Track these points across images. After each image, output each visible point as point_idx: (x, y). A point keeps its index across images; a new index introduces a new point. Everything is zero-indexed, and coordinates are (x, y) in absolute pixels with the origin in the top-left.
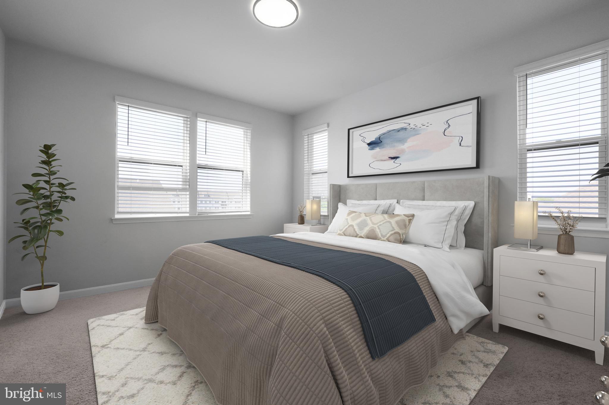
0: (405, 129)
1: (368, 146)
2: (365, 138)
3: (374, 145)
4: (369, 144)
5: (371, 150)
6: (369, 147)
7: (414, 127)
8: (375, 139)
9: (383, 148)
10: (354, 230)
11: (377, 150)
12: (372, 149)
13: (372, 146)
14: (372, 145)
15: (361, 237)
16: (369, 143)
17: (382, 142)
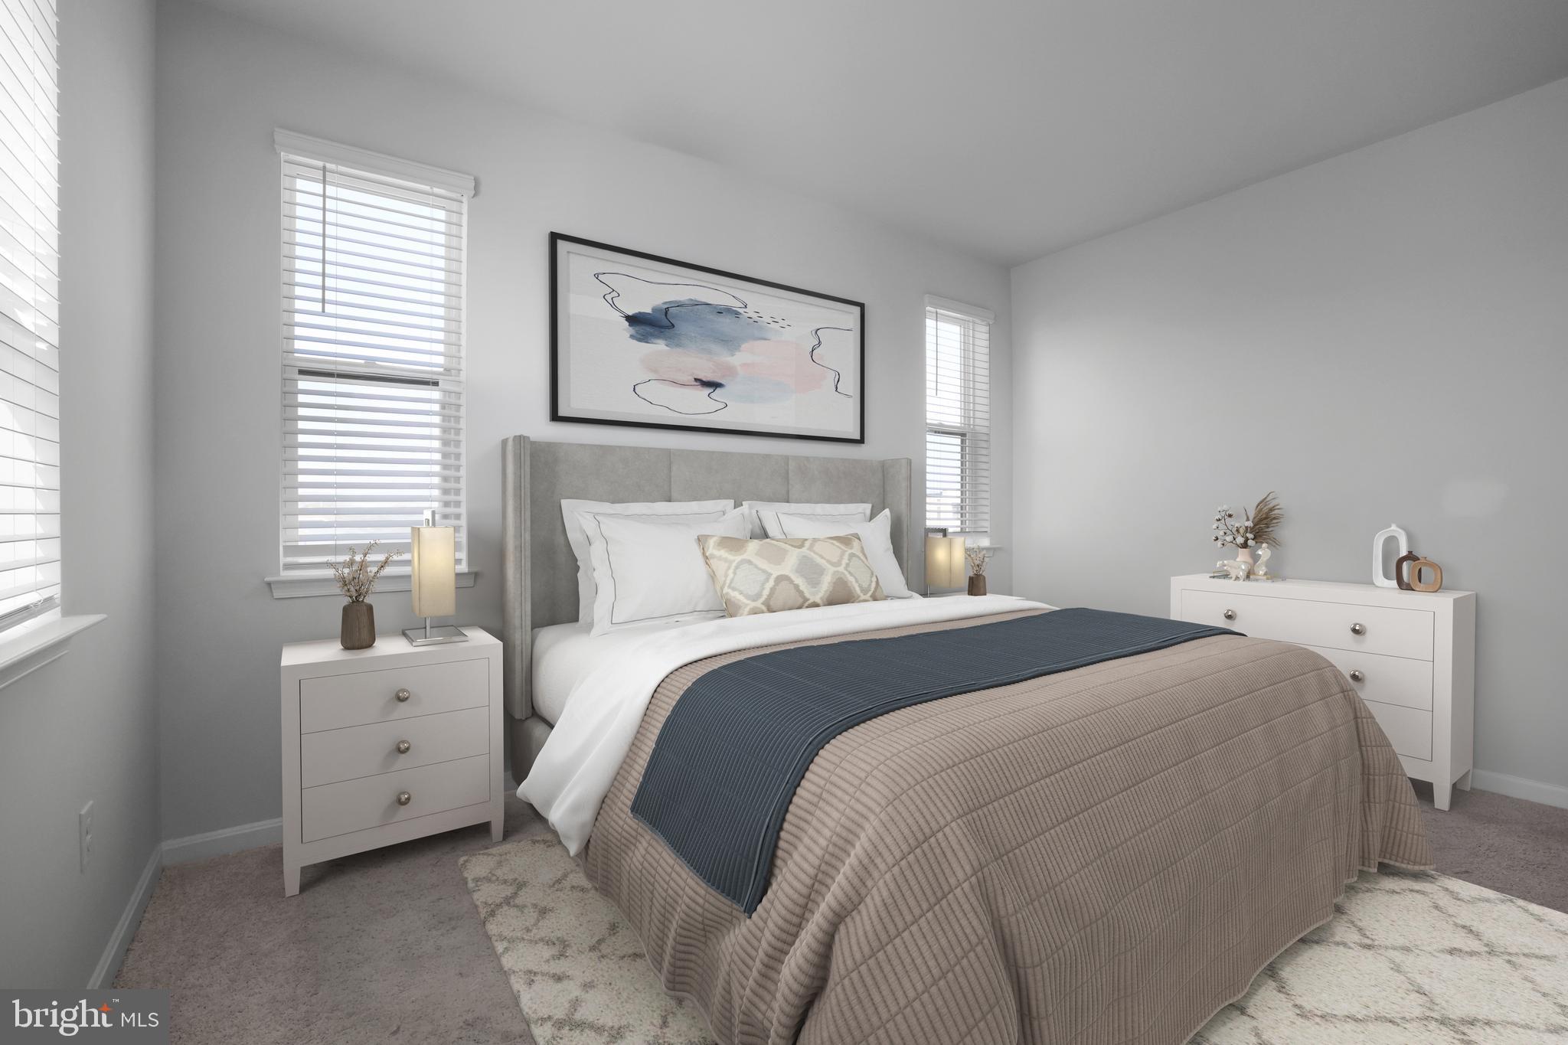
0: (737, 313)
1: (627, 324)
2: (614, 294)
3: (648, 329)
4: (633, 320)
5: (640, 340)
6: (632, 330)
7: (755, 316)
8: (654, 310)
9: (678, 345)
10: (797, 587)
11: (659, 346)
12: (643, 338)
13: (642, 329)
14: (643, 327)
15: (815, 605)
16: (630, 314)
17: (673, 326)
